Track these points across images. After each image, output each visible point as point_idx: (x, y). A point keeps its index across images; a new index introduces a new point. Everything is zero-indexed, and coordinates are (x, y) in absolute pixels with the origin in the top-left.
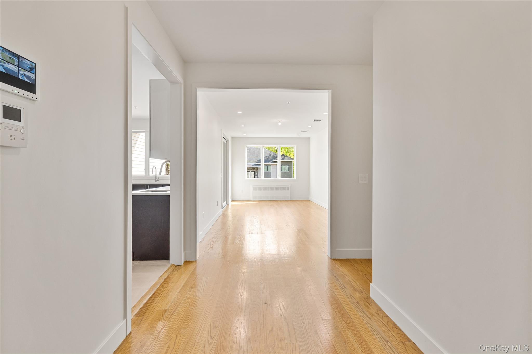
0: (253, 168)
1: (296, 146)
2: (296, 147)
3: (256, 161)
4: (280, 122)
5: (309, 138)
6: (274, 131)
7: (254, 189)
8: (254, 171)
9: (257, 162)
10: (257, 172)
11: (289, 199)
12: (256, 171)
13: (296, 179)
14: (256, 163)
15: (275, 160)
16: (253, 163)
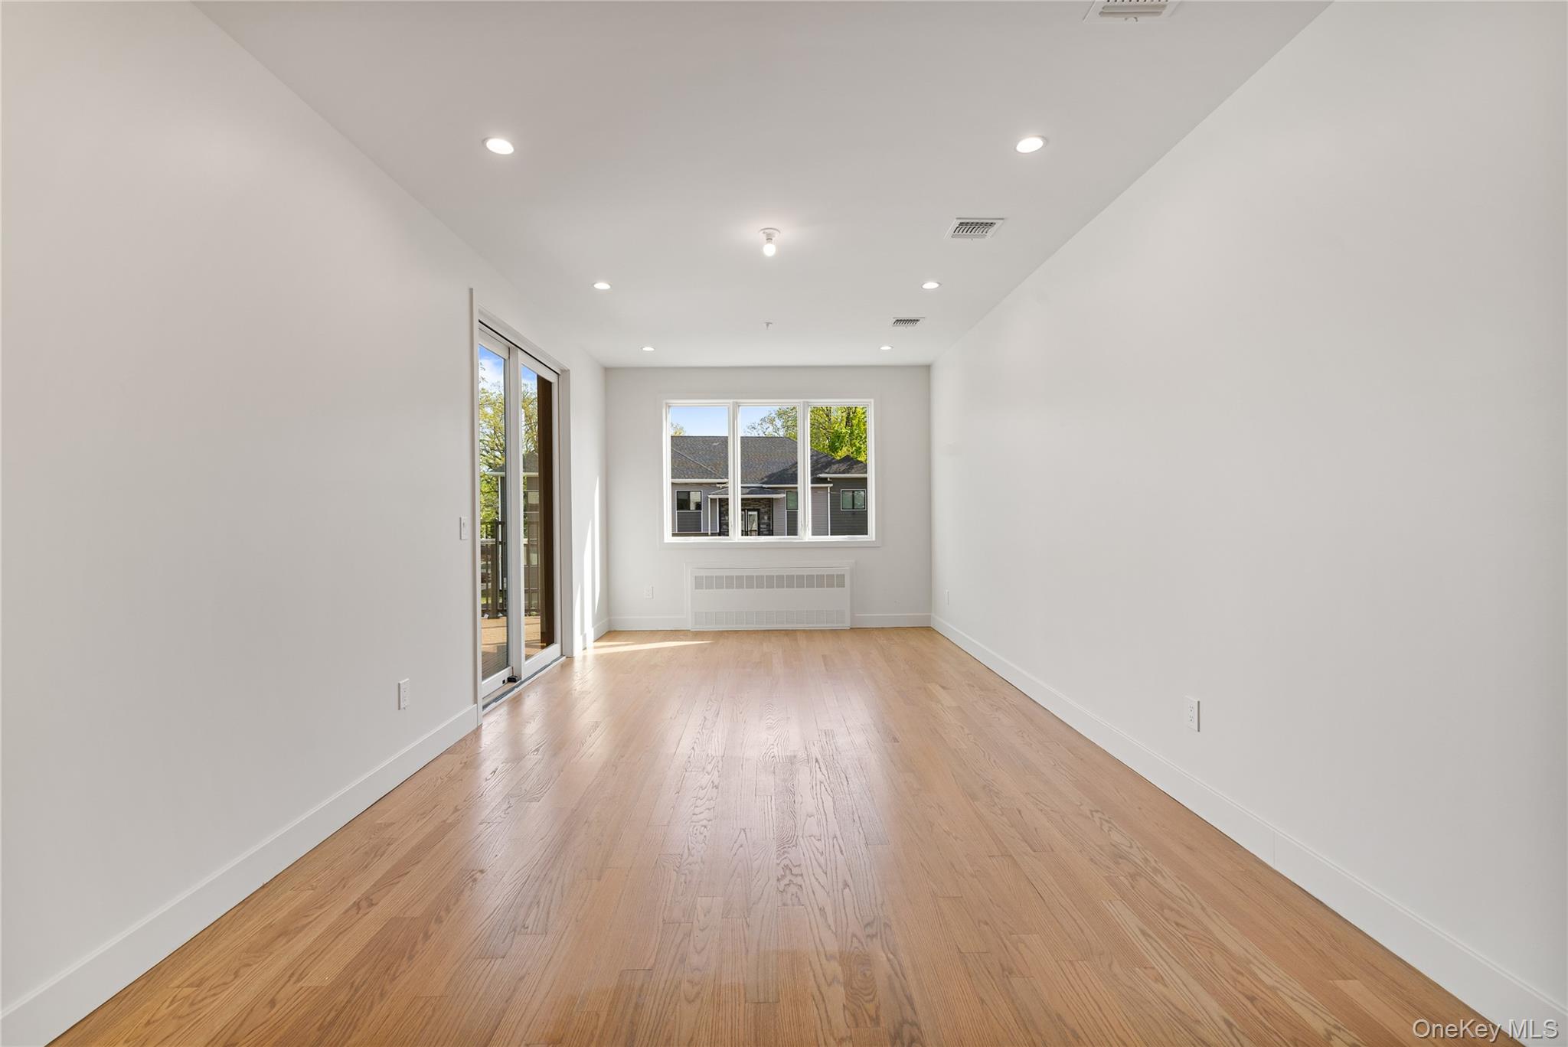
0: (752, 499)
1: (872, 400)
2: (873, 403)
3: (763, 479)
4: (769, 239)
5: (927, 368)
6: (768, 324)
7: (699, 583)
8: (758, 510)
9: (766, 479)
10: (765, 512)
11: (847, 625)
12: (762, 510)
13: (874, 539)
14: (763, 483)
15: (821, 473)
16: (753, 483)
